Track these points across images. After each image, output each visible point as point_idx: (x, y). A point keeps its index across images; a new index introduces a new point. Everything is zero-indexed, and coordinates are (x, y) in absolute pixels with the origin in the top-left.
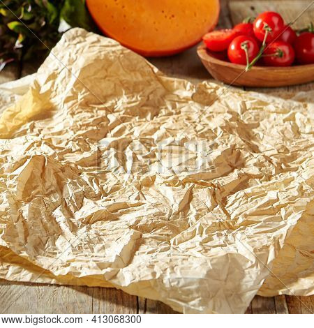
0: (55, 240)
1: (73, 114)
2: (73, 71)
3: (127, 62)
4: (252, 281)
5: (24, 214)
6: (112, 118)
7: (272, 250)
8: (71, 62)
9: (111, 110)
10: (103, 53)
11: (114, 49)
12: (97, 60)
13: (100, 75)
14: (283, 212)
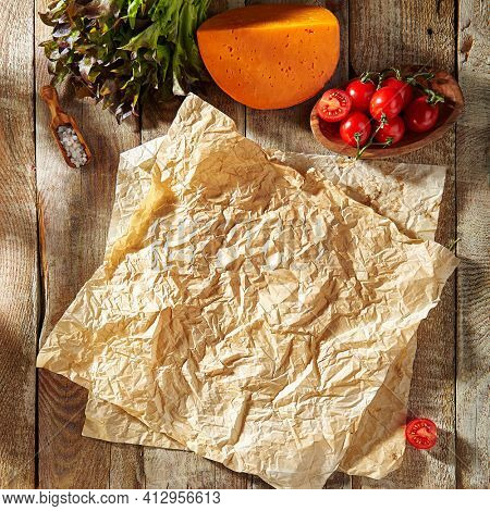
0: (185, 400)
1: (192, 213)
2: (190, 165)
3: (241, 151)
4: (330, 465)
5: (160, 384)
6: (228, 215)
7: (348, 435)
8: (188, 153)
9: (226, 204)
10: (218, 143)
11: (229, 136)
12: (212, 153)
13: (216, 167)
14: (362, 385)
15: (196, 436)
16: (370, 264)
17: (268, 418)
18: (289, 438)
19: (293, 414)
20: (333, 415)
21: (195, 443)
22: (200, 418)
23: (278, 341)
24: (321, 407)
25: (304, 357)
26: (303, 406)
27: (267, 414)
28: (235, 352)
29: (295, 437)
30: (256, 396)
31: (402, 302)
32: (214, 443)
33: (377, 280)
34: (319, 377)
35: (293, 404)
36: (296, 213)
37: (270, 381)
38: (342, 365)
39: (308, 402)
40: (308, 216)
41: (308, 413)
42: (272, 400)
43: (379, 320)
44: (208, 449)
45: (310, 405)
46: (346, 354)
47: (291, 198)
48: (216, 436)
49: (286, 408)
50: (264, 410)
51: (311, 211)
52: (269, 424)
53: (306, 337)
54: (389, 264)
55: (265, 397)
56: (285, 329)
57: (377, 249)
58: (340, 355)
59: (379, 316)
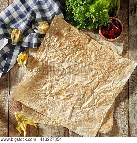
15: (58, 118)
16: (109, 66)
17: (80, 113)
18: (86, 118)
19: (87, 111)
20: (98, 112)
21: (58, 120)
22: (59, 113)
23: (82, 89)
24: (95, 110)
25: (90, 94)
26: (90, 109)
27: (79, 112)
28: (70, 93)
29: (87, 118)
30: (76, 106)
31: (119, 76)
32: (64, 120)
33: (111, 70)
34: (95, 100)
35: (87, 109)
36: (86, 52)
37: (80, 101)
38: (102, 97)
39: (91, 108)
40: (90, 52)
41: (92, 111)
42: (81, 107)
43: (112, 82)
44: (62, 122)
45: (92, 109)
46: (103, 94)
47: (85, 47)
48: (64, 118)
49: (85, 110)
50: (78, 110)
51: (91, 51)
52: (80, 114)
53: (91, 88)
54: (115, 65)
55: (79, 106)
56: (84, 86)
57: (111, 61)
58: (101, 94)
59: (112, 81)
